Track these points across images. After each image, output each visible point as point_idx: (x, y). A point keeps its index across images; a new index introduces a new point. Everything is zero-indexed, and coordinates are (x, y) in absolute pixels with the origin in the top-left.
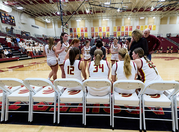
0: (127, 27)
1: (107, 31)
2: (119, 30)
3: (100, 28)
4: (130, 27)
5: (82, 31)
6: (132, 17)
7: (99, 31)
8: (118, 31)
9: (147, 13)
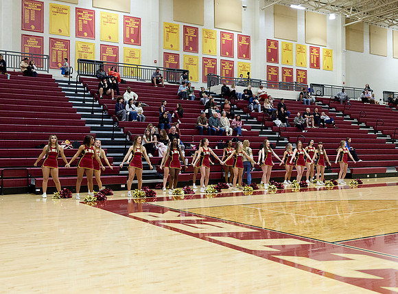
1: (127, 41)
2: (192, 44)
7: (79, 34)
8: (186, 49)
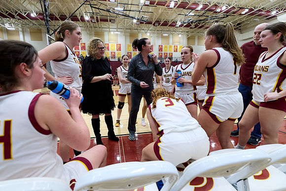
1: (117, 50)
3: (107, 46)
5: (77, 48)
9: (172, 28)
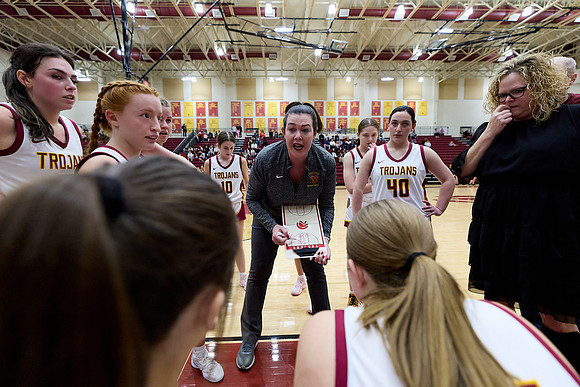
0: (343, 104)
3: (261, 106)
4: (352, 103)
5: (200, 112)
6: (359, 74)
7: (257, 115)
9: (401, 64)
